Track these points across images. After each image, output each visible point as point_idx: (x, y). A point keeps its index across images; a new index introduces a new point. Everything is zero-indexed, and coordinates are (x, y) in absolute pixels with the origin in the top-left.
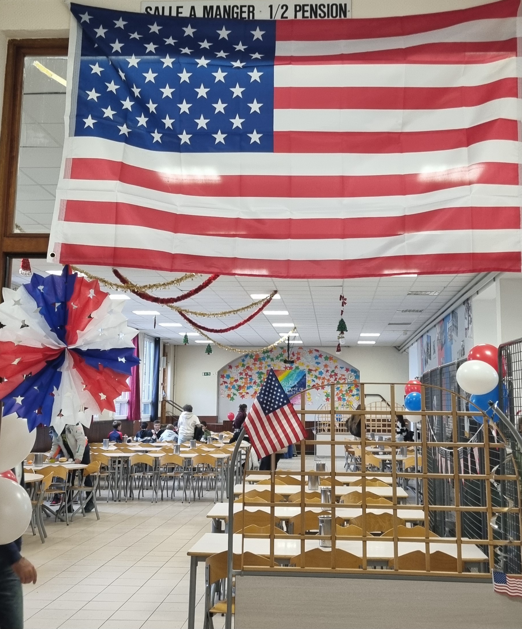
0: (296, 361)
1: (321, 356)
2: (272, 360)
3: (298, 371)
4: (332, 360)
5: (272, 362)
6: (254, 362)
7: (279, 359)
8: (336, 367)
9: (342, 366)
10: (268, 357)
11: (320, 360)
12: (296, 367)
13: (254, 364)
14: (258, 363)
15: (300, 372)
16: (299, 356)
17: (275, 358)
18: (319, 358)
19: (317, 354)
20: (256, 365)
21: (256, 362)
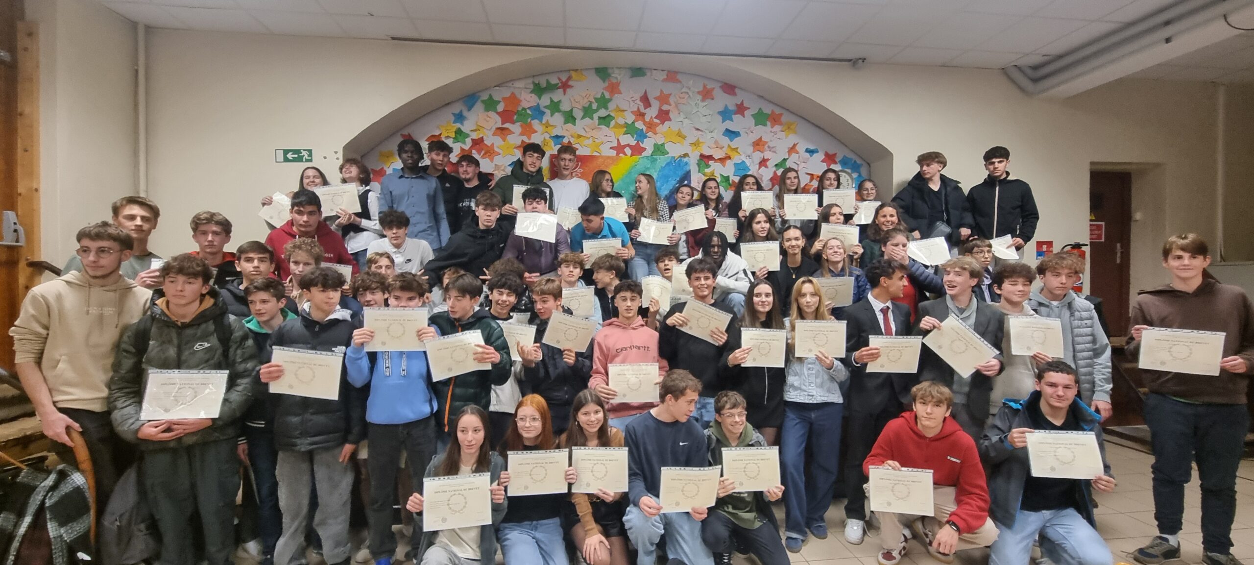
0: (657, 125)
1: (741, 109)
2: (570, 118)
4: (781, 124)
5: (569, 125)
6: (499, 125)
7: (596, 116)
8: (792, 149)
10: (555, 107)
11: (737, 123)
12: (655, 145)
15: (668, 164)
16: (665, 107)
18: (735, 117)
19: (731, 102)
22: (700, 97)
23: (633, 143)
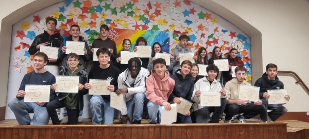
0: (155, 17)
1: (193, 11)
2: (114, 12)
3: (156, 33)
4: (211, 18)
5: (114, 15)
6: (81, 13)
7: (126, 12)
8: (216, 30)
9: (224, 29)
10: (107, 7)
11: (191, 17)
12: (153, 26)
13: (82, 17)
14: (89, 15)
15: (159, 34)
16: (158, 9)
17: (118, 10)
18: (190, 15)
19: (188, 8)
20: (85, 20)
21: (85, 14)
22: (174, 5)
23: (144, 24)
